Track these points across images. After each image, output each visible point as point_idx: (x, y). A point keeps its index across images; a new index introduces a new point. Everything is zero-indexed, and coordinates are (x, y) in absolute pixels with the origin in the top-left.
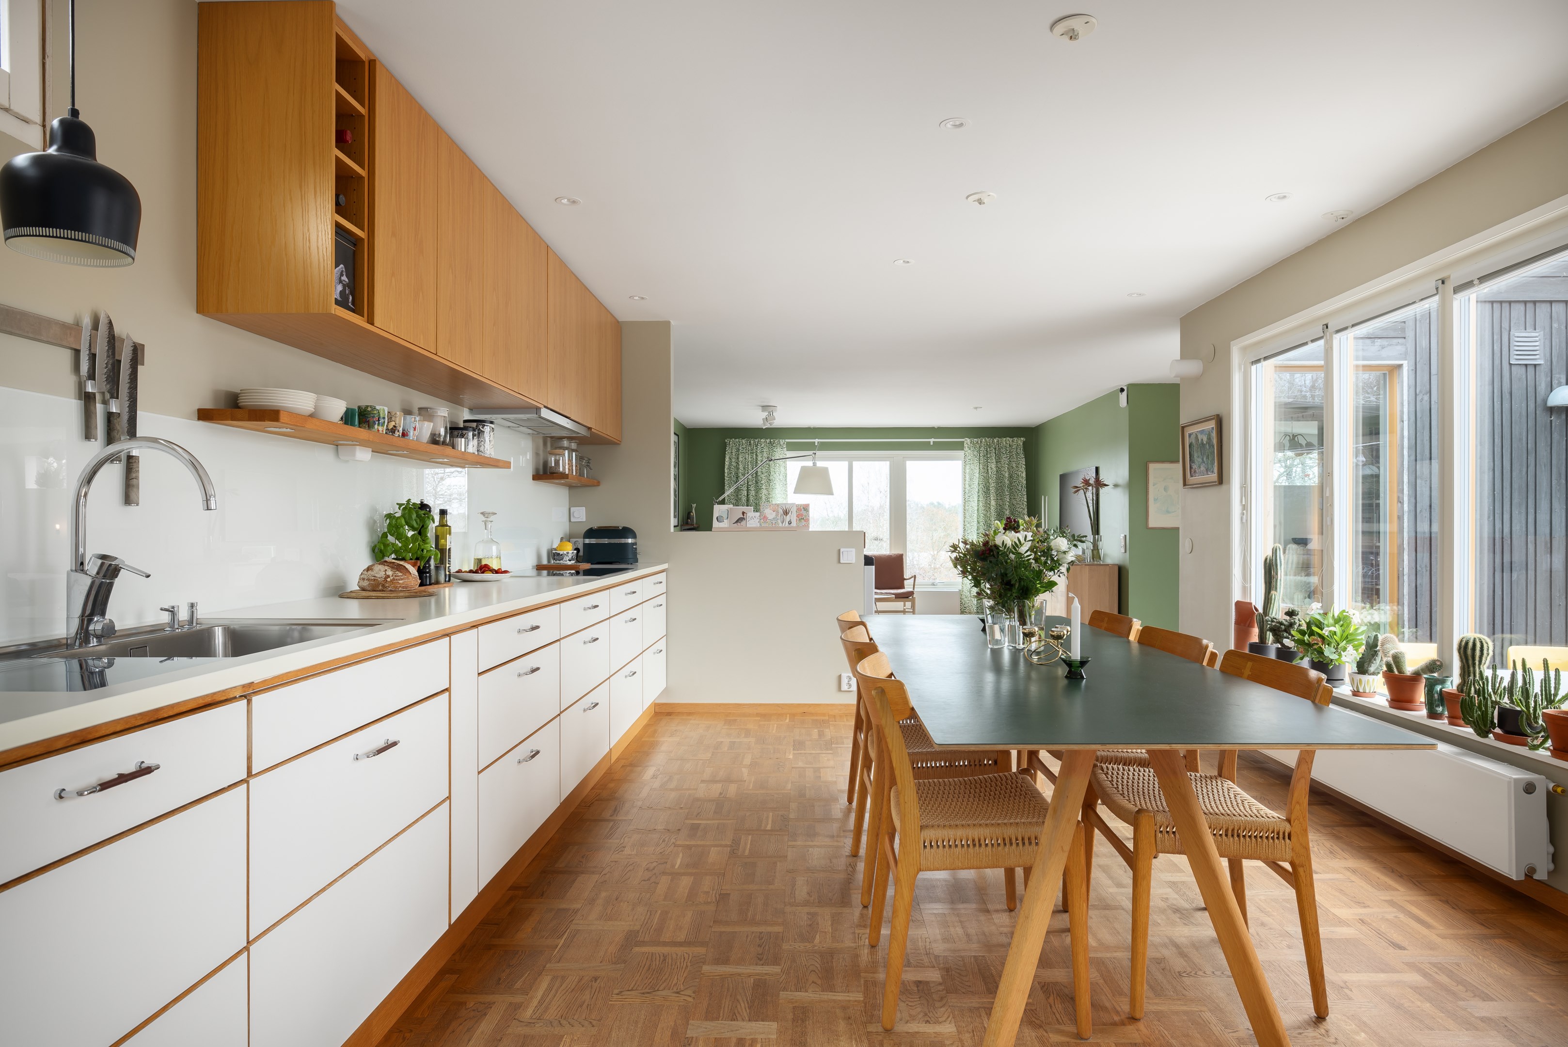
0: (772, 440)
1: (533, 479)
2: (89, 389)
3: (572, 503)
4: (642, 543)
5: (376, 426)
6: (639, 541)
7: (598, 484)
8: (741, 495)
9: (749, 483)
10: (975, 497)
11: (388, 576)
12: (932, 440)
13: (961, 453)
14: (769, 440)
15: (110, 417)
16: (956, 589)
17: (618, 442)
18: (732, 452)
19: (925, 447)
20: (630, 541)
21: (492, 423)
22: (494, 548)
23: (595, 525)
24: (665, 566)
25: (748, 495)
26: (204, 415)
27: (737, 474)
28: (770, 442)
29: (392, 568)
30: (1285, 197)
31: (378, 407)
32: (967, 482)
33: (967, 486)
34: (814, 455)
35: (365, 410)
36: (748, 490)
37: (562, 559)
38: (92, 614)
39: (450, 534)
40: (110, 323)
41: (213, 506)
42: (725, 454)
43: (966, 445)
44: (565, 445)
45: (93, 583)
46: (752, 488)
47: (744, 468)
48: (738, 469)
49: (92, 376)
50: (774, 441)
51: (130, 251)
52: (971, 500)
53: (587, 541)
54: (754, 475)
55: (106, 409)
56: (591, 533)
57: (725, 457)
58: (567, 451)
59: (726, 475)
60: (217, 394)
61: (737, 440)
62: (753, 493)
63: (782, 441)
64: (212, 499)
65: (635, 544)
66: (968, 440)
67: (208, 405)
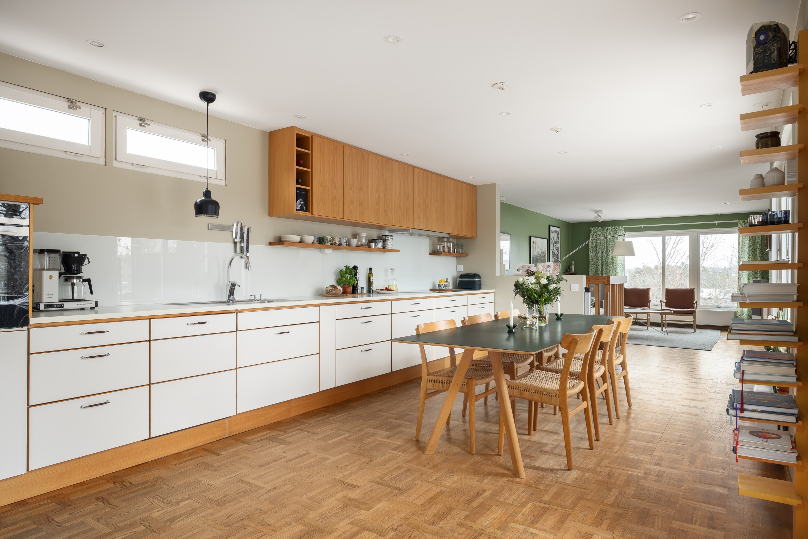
0: (615, 227)
1: (430, 255)
2: (236, 241)
3: (458, 264)
4: (484, 281)
5: (326, 243)
6: (482, 279)
7: (467, 255)
8: (598, 256)
9: (603, 250)
10: (745, 255)
11: (330, 290)
12: (716, 222)
13: (737, 229)
14: (614, 227)
15: (242, 247)
16: (733, 310)
17: (475, 237)
18: (593, 234)
19: (713, 226)
20: (477, 280)
21: (391, 236)
22: (394, 282)
23: (464, 273)
24: (494, 291)
25: (602, 256)
26: (270, 244)
27: (596, 245)
28: (614, 228)
29: (332, 287)
30: (711, 105)
31: (327, 237)
32: (740, 246)
33: (740, 249)
34: (624, 235)
35: (323, 238)
36: (602, 254)
37: (440, 287)
38: (230, 295)
39: (373, 276)
40: (241, 224)
41: (250, 270)
42: (590, 235)
43: (739, 224)
44: (445, 240)
45: (230, 288)
46: (604, 253)
47: (600, 242)
48: (597, 243)
49: (236, 237)
50: (617, 227)
51: (217, 216)
52: (743, 257)
53: (460, 280)
54: (606, 246)
55: (241, 245)
56: (462, 276)
57: (589, 237)
58: (446, 243)
59: (590, 246)
60: (275, 238)
61: (596, 228)
62: (605, 255)
63: (621, 227)
64: (250, 268)
65: (480, 281)
66: (741, 221)
67: (272, 241)
